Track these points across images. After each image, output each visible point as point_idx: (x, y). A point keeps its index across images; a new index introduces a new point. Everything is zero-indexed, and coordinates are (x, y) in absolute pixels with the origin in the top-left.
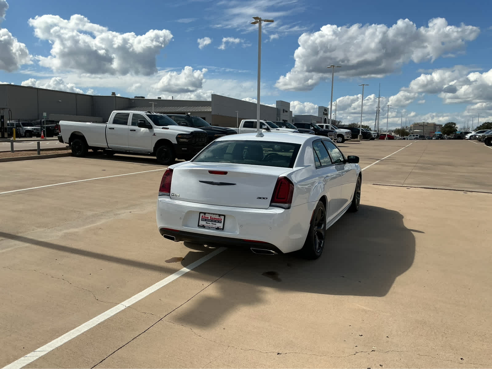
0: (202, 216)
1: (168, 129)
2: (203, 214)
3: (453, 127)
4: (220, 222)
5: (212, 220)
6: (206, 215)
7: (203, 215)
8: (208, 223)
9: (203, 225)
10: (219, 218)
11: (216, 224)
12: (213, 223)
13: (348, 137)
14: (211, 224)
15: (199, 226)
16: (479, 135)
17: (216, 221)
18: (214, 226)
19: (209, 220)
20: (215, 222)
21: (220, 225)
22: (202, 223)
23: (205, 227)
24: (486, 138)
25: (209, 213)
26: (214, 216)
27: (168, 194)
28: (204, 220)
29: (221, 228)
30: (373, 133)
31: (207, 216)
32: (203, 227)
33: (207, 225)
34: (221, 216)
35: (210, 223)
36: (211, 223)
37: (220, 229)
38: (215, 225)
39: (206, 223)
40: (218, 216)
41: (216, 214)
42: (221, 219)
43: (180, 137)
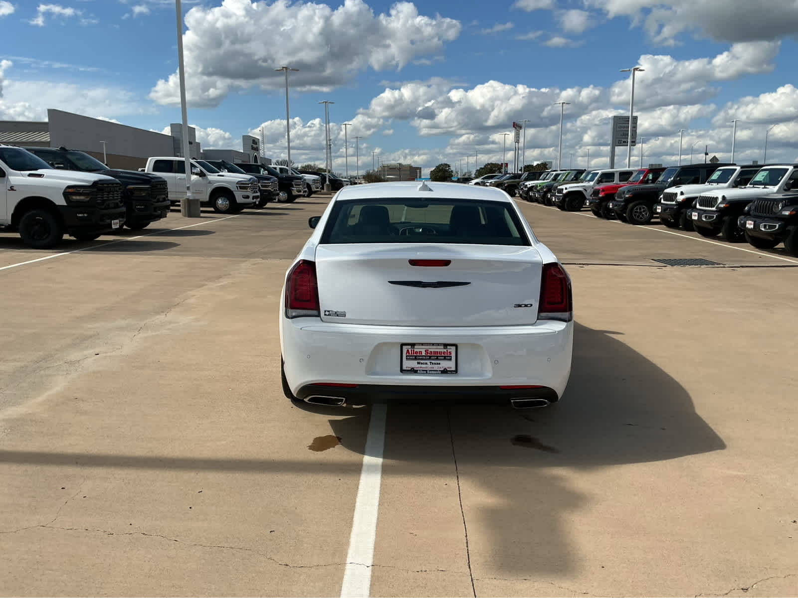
0: (408, 351)
1: (40, 176)
2: (410, 347)
3: (446, 171)
4: (448, 358)
5: (430, 357)
6: (415, 347)
7: (408, 349)
8: (422, 364)
9: (413, 368)
10: (445, 350)
11: (440, 364)
12: (433, 362)
13: (318, 188)
14: (428, 365)
15: (402, 370)
16: (490, 181)
17: (439, 358)
18: (436, 367)
19: (424, 358)
20: (437, 359)
21: (450, 365)
22: (408, 364)
23: (417, 370)
25: (422, 344)
26: (434, 347)
27: (315, 312)
28: (414, 358)
29: (452, 369)
30: (345, 181)
31: (417, 349)
32: (413, 371)
33: (421, 368)
34: (448, 347)
35: (427, 362)
36: (428, 362)
37: (450, 371)
38: (439, 365)
39: (418, 363)
40: (442, 347)
41: (438, 344)
42: (450, 353)
43: (70, 192)
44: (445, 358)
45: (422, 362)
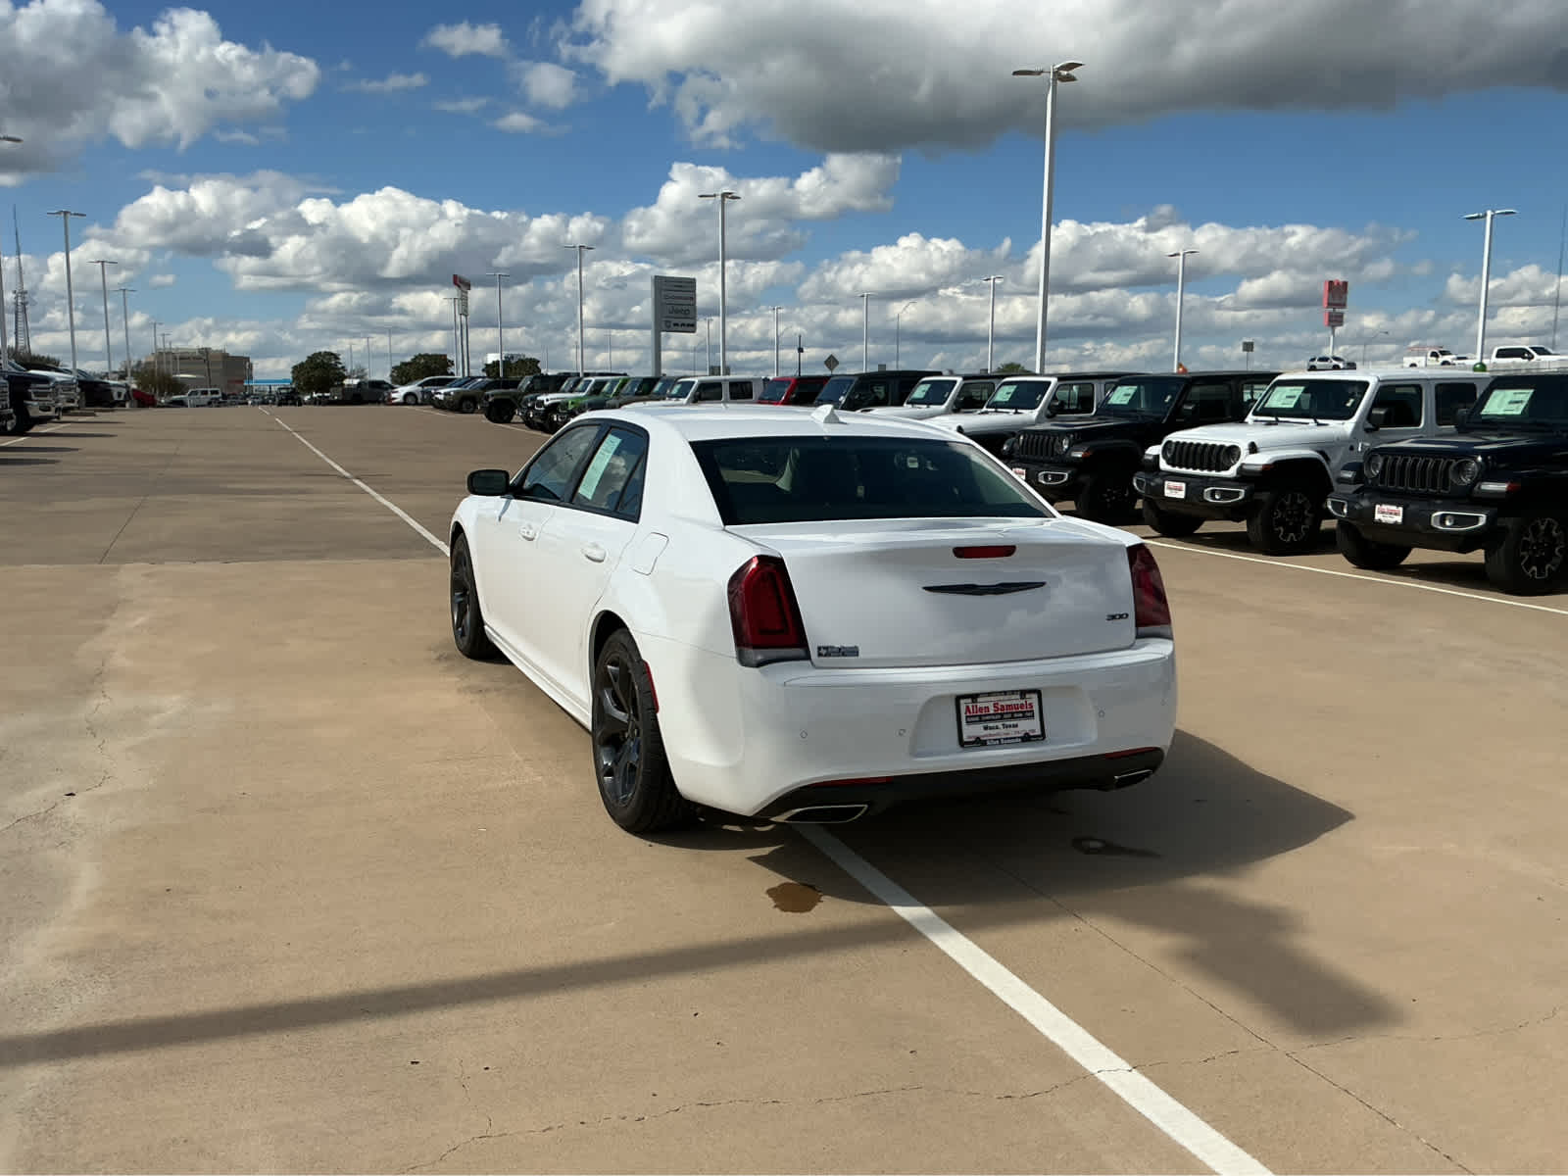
0: (968, 707)
2: (970, 700)
3: (335, 367)
4: (1029, 714)
5: (1002, 715)
6: (979, 700)
7: (966, 705)
8: (991, 728)
9: (978, 738)
10: (1023, 702)
11: (1017, 726)
12: (1008, 723)
14: (1000, 730)
15: (962, 743)
17: (1015, 715)
18: (1012, 733)
19: (993, 717)
20: (1013, 718)
21: (1031, 726)
22: (971, 731)
23: (985, 741)
24: (490, 400)
25: (989, 694)
26: (1006, 697)
27: (800, 652)
28: (977, 719)
29: (1036, 734)
30: (114, 385)
31: (982, 703)
32: (980, 743)
33: (990, 735)
34: (1027, 696)
35: (997, 724)
36: (1000, 724)
37: (1034, 736)
38: (1015, 729)
39: (986, 728)
40: (1018, 697)
41: (1013, 692)
42: (1031, 705)
44: (1025, 717)
45: (991, 725)
